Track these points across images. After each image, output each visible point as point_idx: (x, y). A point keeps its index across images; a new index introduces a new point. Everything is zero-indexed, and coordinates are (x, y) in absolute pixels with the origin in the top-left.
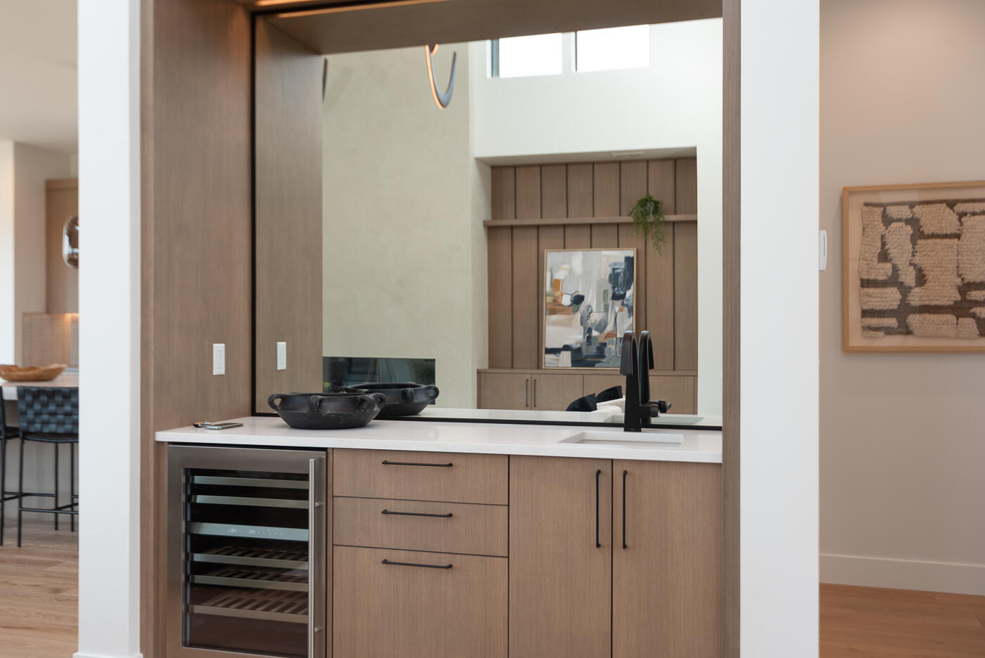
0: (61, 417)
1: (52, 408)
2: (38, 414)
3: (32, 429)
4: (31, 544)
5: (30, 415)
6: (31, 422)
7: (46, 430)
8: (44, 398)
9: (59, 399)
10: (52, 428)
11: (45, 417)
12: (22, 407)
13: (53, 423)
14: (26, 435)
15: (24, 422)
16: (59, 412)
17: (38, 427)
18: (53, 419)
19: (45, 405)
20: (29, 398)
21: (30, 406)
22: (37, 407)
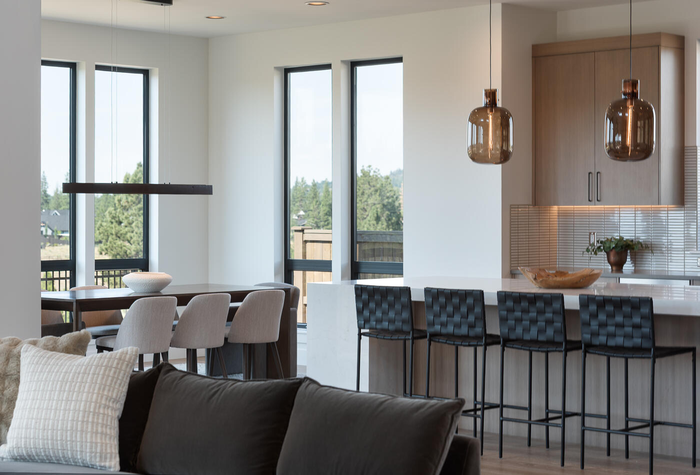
0: (629, 330)
1: (619, 319)
2: (602, 325)
3: (596, 341)
4: (591, 467)
5: (594, 325)
6: (595, 334)
7: (612, 343)
8: (610, 308)
9: (627, 309)
10: (619, 341)
11: (611, 329)
12: (585, 316)
13: (620, 336)
14: (588, 348)
15: (587, 333)
16: (626, 323)
17: (602, 339)
18: (620, 332)
19: (611, 316)
20: (593, 308)
21: (594, 316)
22: (602, 317)
